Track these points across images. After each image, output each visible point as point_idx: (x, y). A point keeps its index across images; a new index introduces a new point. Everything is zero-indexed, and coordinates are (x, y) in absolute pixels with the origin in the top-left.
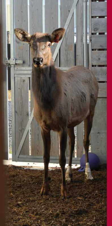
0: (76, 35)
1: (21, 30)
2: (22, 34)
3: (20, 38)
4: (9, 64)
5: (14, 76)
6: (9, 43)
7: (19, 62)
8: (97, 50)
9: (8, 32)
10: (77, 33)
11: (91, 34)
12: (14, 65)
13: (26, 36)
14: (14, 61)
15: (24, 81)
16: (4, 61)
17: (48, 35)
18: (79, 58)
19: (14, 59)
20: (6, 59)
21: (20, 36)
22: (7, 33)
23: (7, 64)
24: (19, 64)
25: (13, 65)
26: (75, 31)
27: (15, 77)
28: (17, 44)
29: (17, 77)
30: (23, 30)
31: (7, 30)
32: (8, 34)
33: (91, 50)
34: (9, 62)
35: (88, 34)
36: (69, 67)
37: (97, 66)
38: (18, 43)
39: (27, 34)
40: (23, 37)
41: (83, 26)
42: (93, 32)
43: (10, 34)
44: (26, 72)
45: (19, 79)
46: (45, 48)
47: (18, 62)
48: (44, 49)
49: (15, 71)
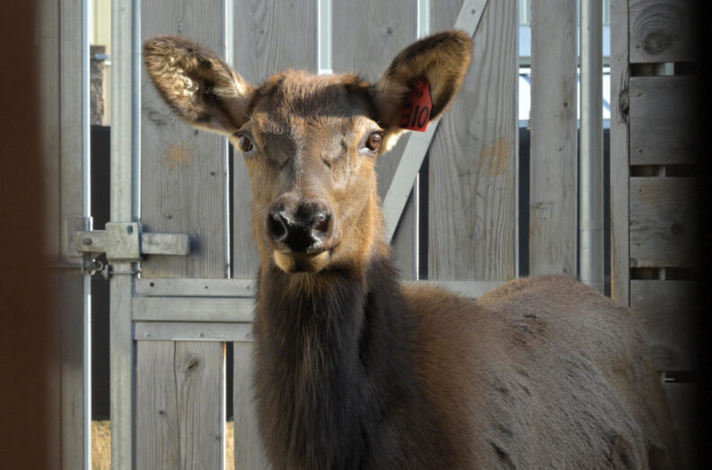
0: (528, 71)
1: (190, 50)
2: (191, 74)
3: (183, 104)
4: (102, 257)
5: (133, 330)
6: (105, 122)
7: (166, 243)
8: (663, 173)
9: (96, 49)
10: (535, 62)
11: (625, 66)
12: (133, 264)
13: (220, 91)
14: (135, 235)
15: (194, 365)
16: (71, 238)
17: (364, 84)
18: (548, 222)
19: (135, 225)
20: (83, 226)
21: (183, 87)
22: (93, 60)
23: (87, 255)
24: (162, 257)
25: (123, 261)
26: (525, 49)
27: (135, 342)
28: (152, 128)
29: (150, 339)
30: (198, 48)
31: (90, 41)
32: (96, 63)
33: (625, 171)
34: (99, 242)
35: (606, 70)
36: (483, 279)
37: (663, 276)
38: (160, 123)
39: (224, 74)
40: (197, 93)
41: (572, 21)
42: (638, 57)
43: (107, 63)
44: (204, 310)
45: (165, 350)
46: (341, 158)
47: (157, 244)
48: (336, 161)
49: (136, 302)
